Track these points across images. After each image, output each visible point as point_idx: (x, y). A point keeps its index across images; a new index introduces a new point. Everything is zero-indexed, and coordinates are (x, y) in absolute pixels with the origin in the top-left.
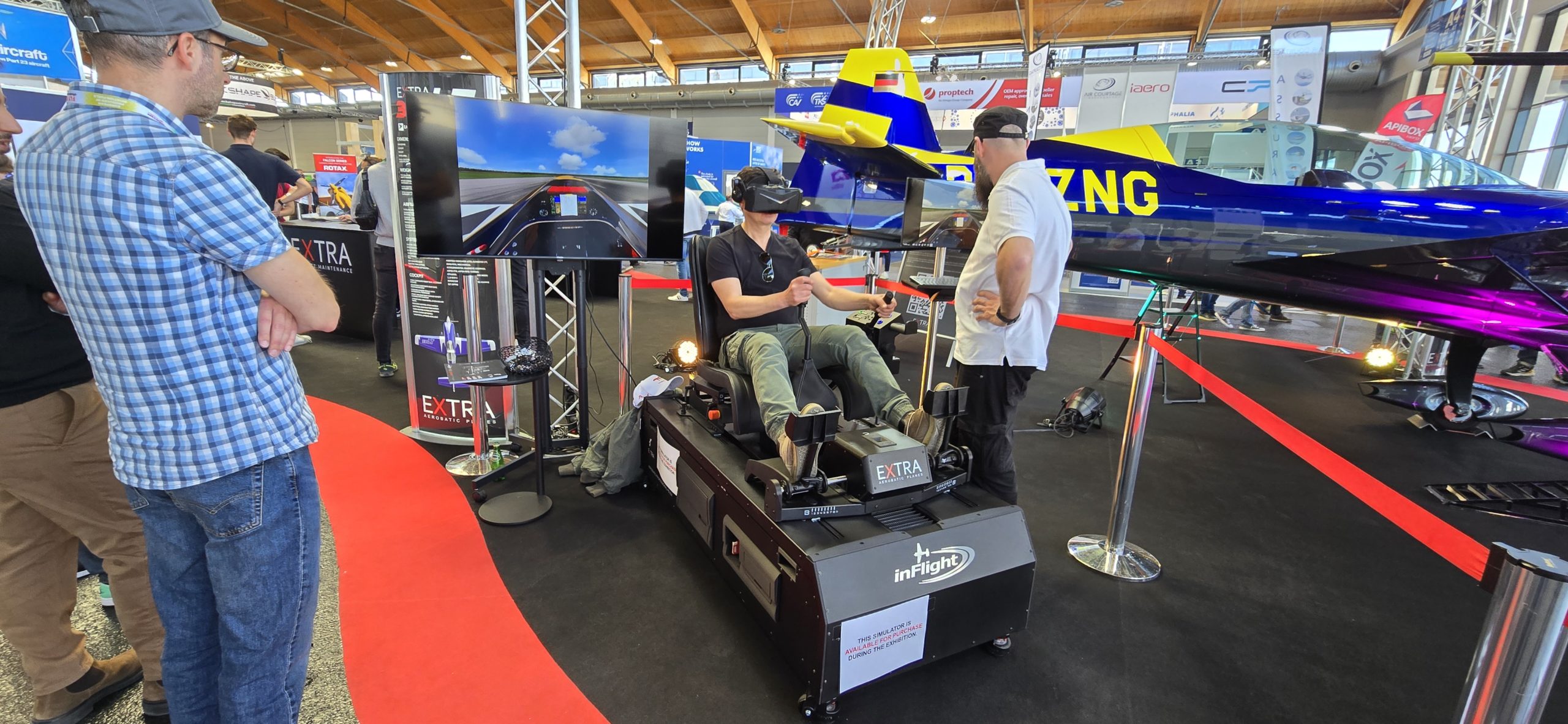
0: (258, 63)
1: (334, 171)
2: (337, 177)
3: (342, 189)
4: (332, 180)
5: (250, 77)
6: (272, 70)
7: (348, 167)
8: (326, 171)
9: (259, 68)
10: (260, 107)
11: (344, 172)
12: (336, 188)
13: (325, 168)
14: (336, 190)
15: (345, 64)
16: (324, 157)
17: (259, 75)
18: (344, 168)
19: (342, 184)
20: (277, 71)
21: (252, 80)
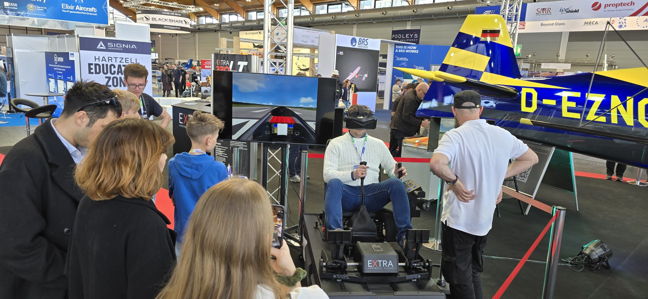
0: (185, 6)
5: (179, 13)
6: (189, 9)
8: (206, 68)
10: (182, 29)
16: (206, 61)
17: (184, 12)
20: (192, 9)
21: (180, 15)
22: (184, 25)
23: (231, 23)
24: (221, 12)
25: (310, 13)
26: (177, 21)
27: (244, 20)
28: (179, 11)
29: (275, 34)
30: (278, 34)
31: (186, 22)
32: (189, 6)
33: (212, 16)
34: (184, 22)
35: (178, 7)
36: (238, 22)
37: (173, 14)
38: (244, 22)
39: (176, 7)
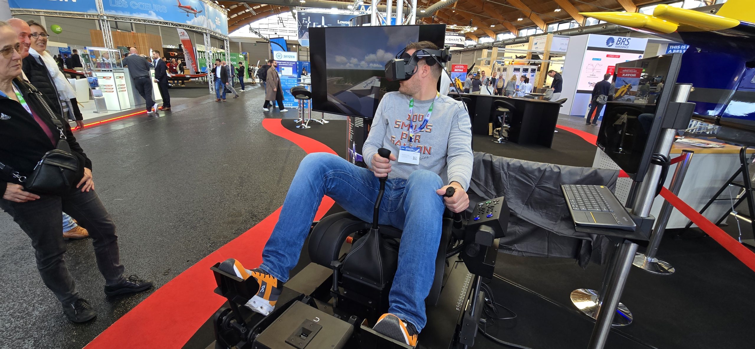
0: (461, 27)
1: (458, 72)
2: (458, 74)
3: (459, 80)
4: (457, 76)
5: (457, 33)
6: (466, 29)
7: (464, 70)
8: (455, 72)
9: (461, 29)
10: (458, 45)
11: (462, 72)
12: (457, 79)
13: (455, 70)
14: (457, 80)
15: (502, 23)
16: (456, 65)
17: (462, 32)
18: (462, 70)
19: (460, 77)
20: (468, 29)
21: (458, 34)
22: (460, 43)
23: (504, 41)
24: (496, 32)
25: (579, 25)
26: (454, 40)
27: (515, 37)
28: (459, 32)
29: (534, 44)
30: (536, 44)
31: (461, 40)
32: (466, 27)
33: (489, 37)
34: (460, 40)
35: (457, 29)
36: (510, 39)
37: (452, 34)
38: (514, 39)
39: (455, 28)
